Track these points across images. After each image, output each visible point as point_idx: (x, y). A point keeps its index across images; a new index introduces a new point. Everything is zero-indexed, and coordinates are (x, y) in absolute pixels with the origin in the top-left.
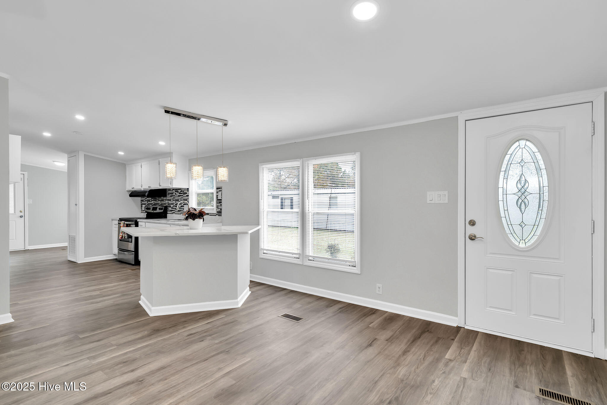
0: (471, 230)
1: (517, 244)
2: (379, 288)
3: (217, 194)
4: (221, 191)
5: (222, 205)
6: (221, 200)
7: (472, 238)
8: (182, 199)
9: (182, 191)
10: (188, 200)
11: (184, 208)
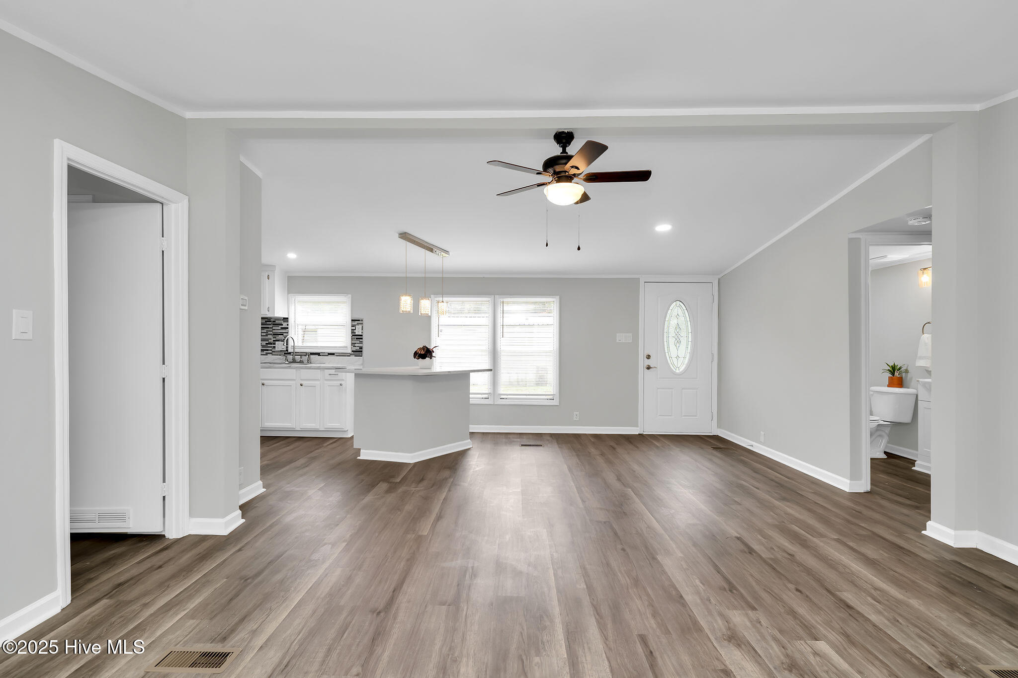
0: (648, 362)
1: (675, 370)
2: (576, 415)
3: (354, 328)
4: (362, 324)
5: (364, 342)
6: (362, 335)
7: (649, 368)
8: (269, 333)
9: (271, 321)
10: (284, 334)
11: (276, 345)
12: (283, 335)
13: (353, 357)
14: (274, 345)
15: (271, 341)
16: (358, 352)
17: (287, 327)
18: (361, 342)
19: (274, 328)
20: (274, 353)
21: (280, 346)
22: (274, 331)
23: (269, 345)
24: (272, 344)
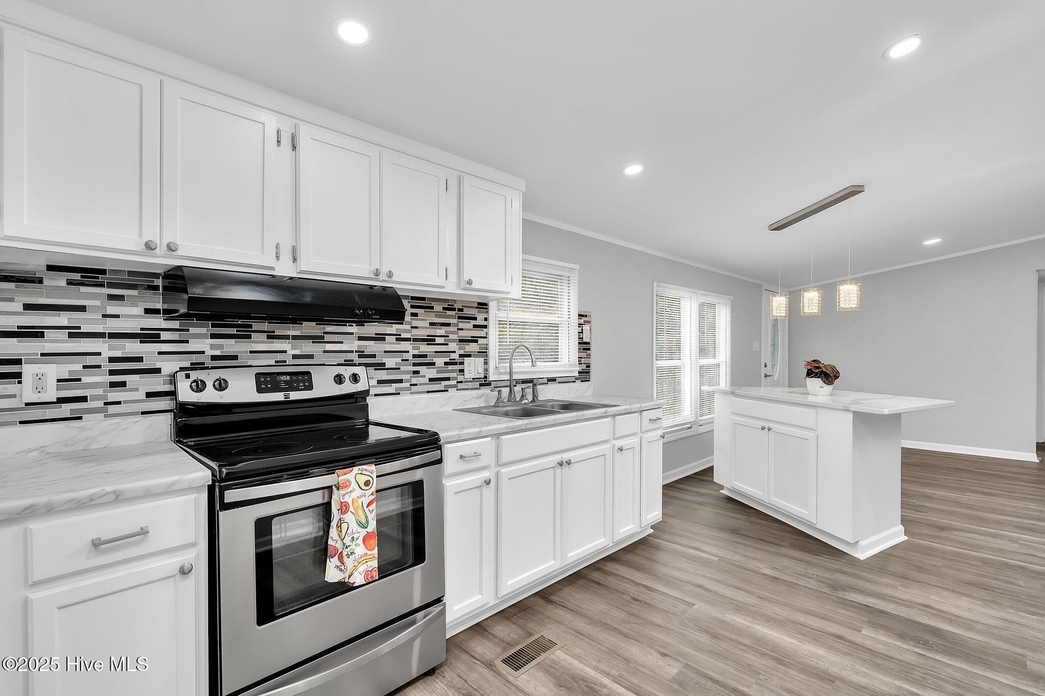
3: (581, 329)
4: (589, 322)
5: (592, 356)
6: (589, 343)
8: (452, 337)
9: (454, 310)
10: (481, 341)
11: (466, 367)
12: (477, 341)
13: (578, 383)
14: (460, 367)
15: (455, 356)
16: (585, 375)
17: (485, 323)
18: (589, 356)
19: (461, 325)
20: (460, 386)
21: (473, 367)
22: (461, 333)
23: (450, 367)
24: (455, 364)
